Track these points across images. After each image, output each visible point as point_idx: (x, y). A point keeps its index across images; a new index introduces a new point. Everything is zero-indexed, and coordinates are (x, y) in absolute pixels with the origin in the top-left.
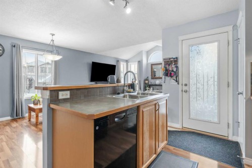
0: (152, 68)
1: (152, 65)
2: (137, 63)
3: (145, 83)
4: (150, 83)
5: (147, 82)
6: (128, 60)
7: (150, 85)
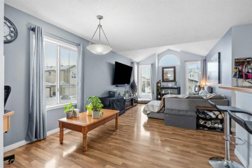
0: (163, 71)
1: (163, 68)
2: (150, 66)
3: (158, 86)
4: (162, 87)
5: (159, 85)
6: (139, 62)
7: (162, 88)
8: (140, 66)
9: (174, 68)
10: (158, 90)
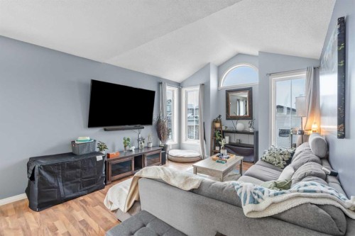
0: (227, 98)
1: (228, 92)
2: (198, 88)
3: (214, 128)
4: (224, 128)
5: (218, 125)
6: (182, 82)
7: (224, 132)
8: (184, 90)
9: (250, 90)
10: (214, 136)
